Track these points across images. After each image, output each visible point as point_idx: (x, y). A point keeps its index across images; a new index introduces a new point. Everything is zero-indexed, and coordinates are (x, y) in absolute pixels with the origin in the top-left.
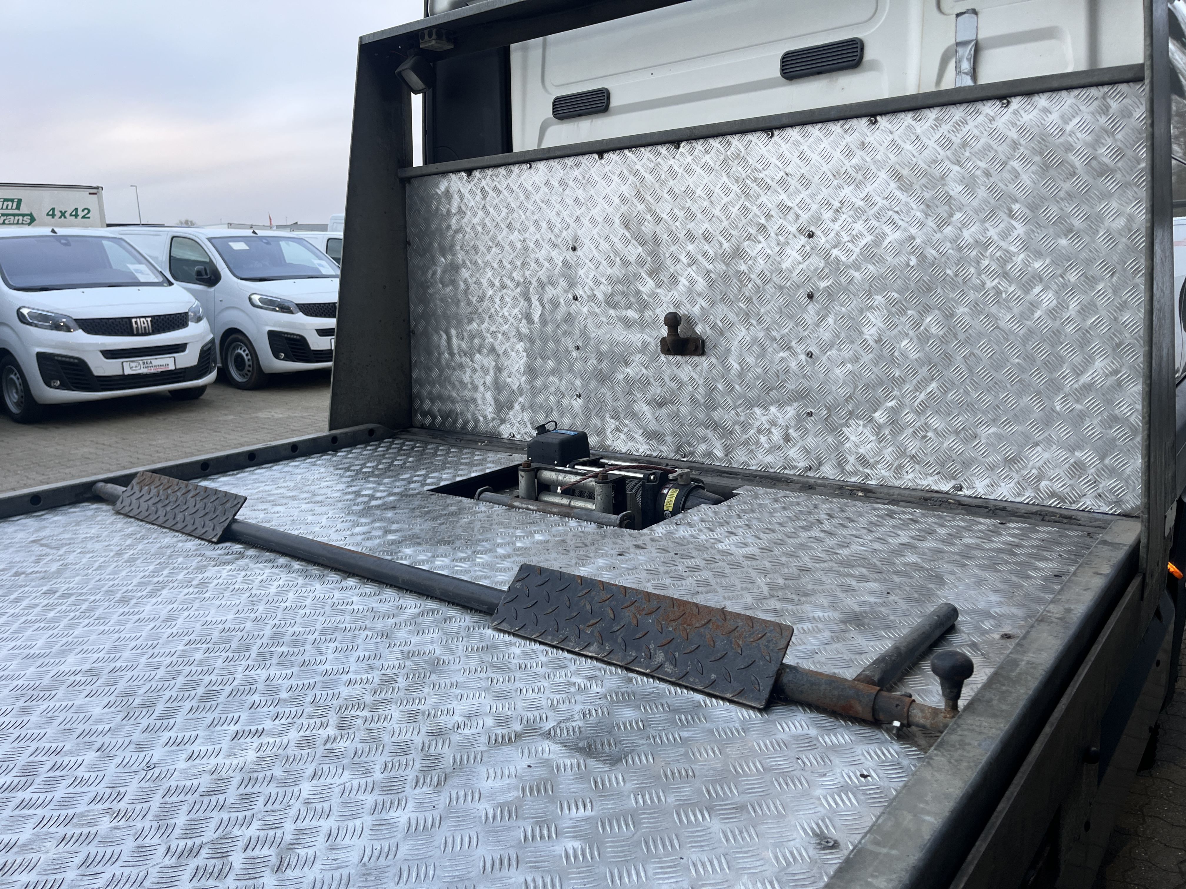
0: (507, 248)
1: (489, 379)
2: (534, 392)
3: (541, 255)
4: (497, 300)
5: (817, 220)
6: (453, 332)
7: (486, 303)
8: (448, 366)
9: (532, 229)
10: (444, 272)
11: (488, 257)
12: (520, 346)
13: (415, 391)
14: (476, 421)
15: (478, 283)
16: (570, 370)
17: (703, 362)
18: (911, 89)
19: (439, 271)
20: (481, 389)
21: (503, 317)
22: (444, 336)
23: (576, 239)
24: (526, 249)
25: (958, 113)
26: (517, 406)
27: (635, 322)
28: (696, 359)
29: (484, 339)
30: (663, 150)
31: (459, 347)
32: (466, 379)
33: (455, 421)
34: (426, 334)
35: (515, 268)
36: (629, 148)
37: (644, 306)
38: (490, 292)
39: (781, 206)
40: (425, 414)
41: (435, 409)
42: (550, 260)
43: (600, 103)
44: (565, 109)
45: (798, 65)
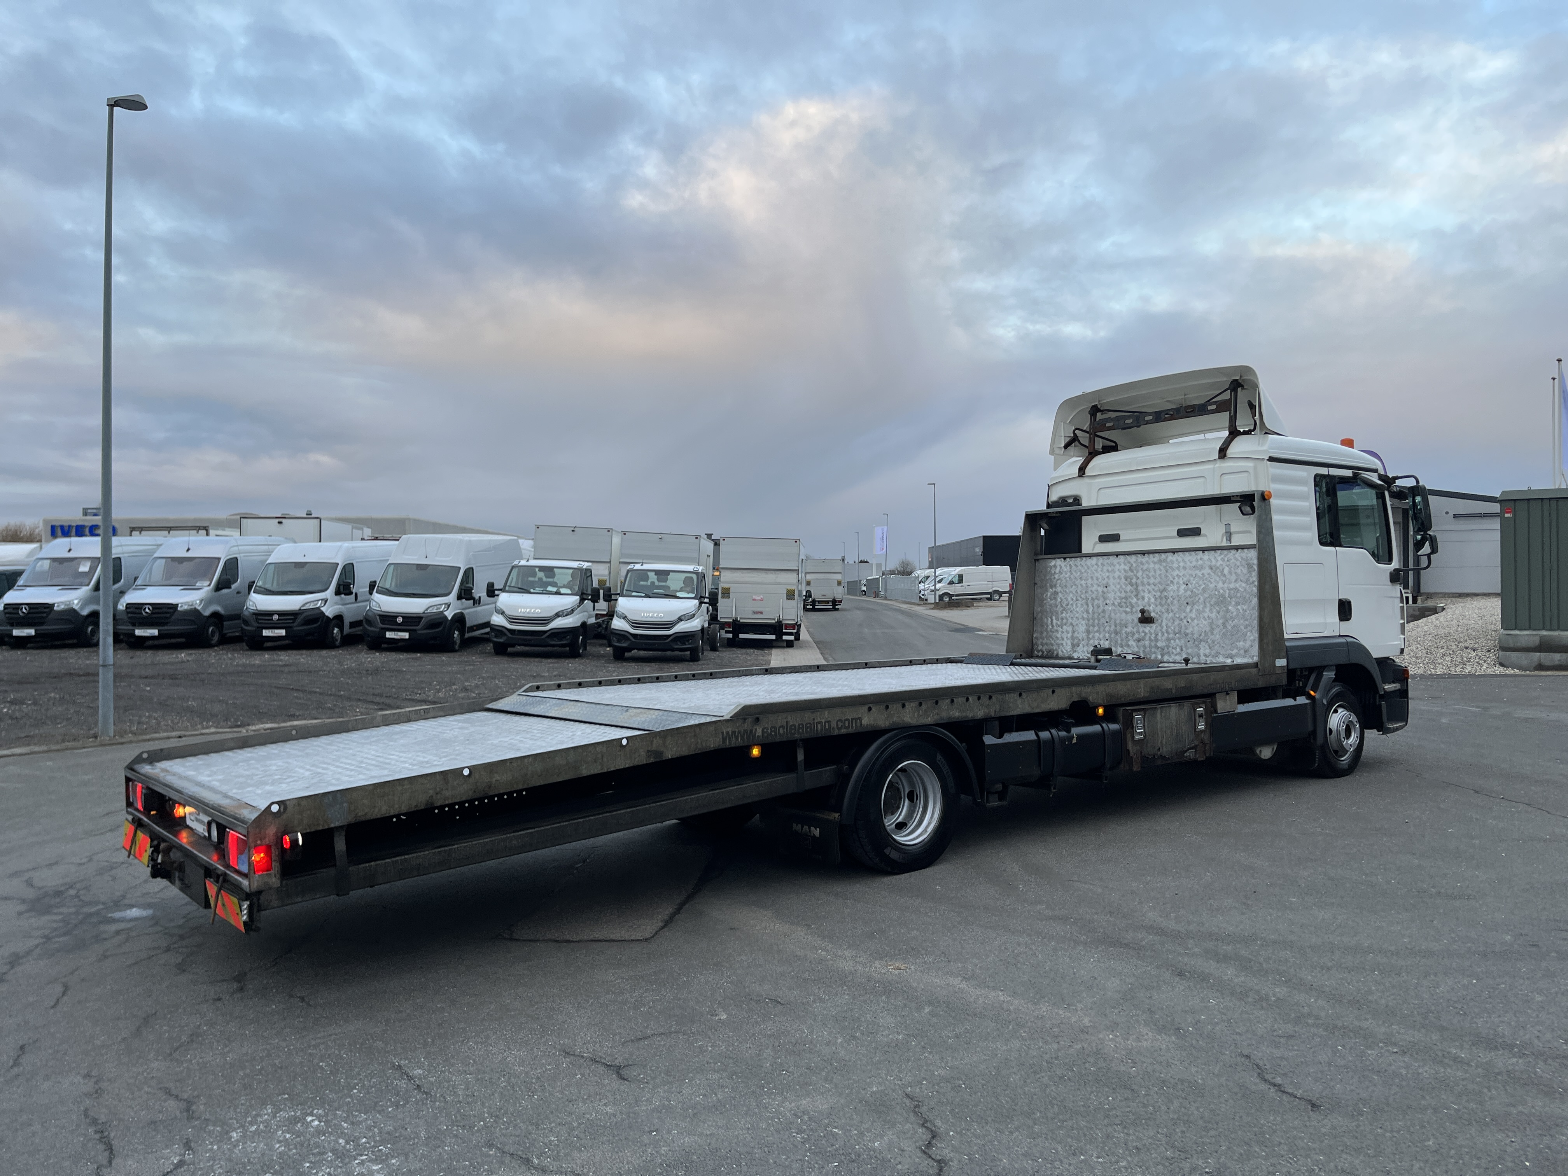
0: (1080, 587)
1: (1069, 635)
2: (1089, 639)
3: (1094, 589)
4: (1074, 606)
5: (1189, 580)
6: (1054, 618)
7: (1070, 606)
8: (1051, 631)
9: (1090, 580)
10: (1051, 595)
11: (1071, 589)
12: (1083, 622)
13: (1034, 642)
14: (1063, 652)
15: (1066, 599)
16: (1104, 630)
17: (1154, 626)
18: (1213, 545)
19: (1049, 594)
20: (1065, 639)
21: (1077, 611)
22: (1050, 619)
23: (1107, 583)
24: (1087, 587)
25: (1225, 552)
26: (1081, 645)
27: (1129, 612)
28: (1151, 625)
29: (1067, 620)
30: (1139, 556)
31: (1057, 624)
32: (1059, 636)
33: (1053, 653)
34: (1041, 619)
35: (1082, 593)
36: (1128, 554)
37: (1133, 607)
38: (1071, 602)
39: (1177, 575)
40: (1038, 651)
41: (1044, 649)
42: (1097, 591)
43: (1115, 538)
44: (1104, 539)
45: (1182, 533)
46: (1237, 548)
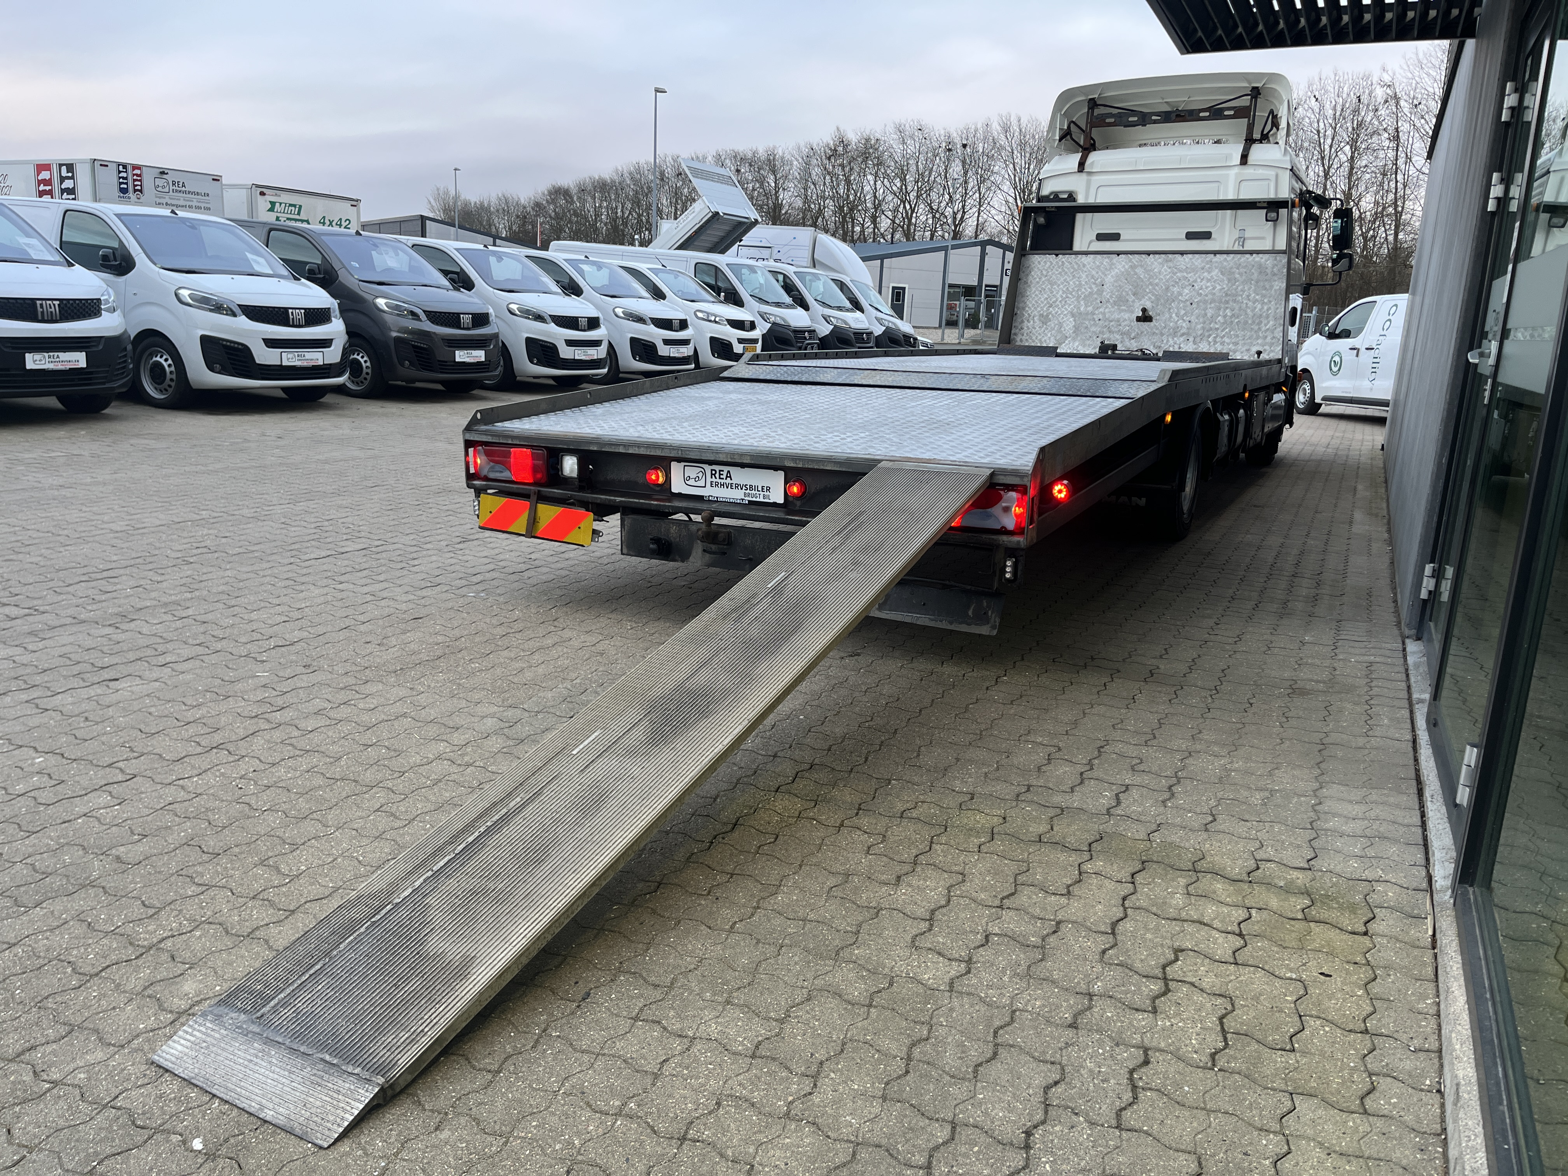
0: (1071, 283)
1: (1054, 332)
2: (1076, 336)
3: (1087, 287)
4: (1063, 302)
5: (1195, 281)
7: (1058, 303)
8: (1033, 327)
9: (1085, 277)
10: (1037, 291)
11: (1061, 286)
12: (1070, 320)
13: (1011, 338)
15: (1054, 296)
16: (1095, 327)
18: (1225, 249)
19: (1034, 290)
20: (1049, 336)
21: (1065, 308)
23: (1104, 282)
24: (1080, 284)
25: (1239, 256)
26: (1066, 342)
27: (1126, 311)
28: (1149, 323)
29: (1054, 317)
30: (1144, 256)
32: (1042, 332)
34: (1023, 315)
35: (1073, 291)
36: (1130, 254)
37: (1130, 306)
38: (1060, 299)
39: (1184, 277)
40: (1019, 345)
41: (1021, 340)
42: (1091, 289)
43: (1115, 237)
44: (1101, 237)
45: (1190, 236)
46: (1251, 253)
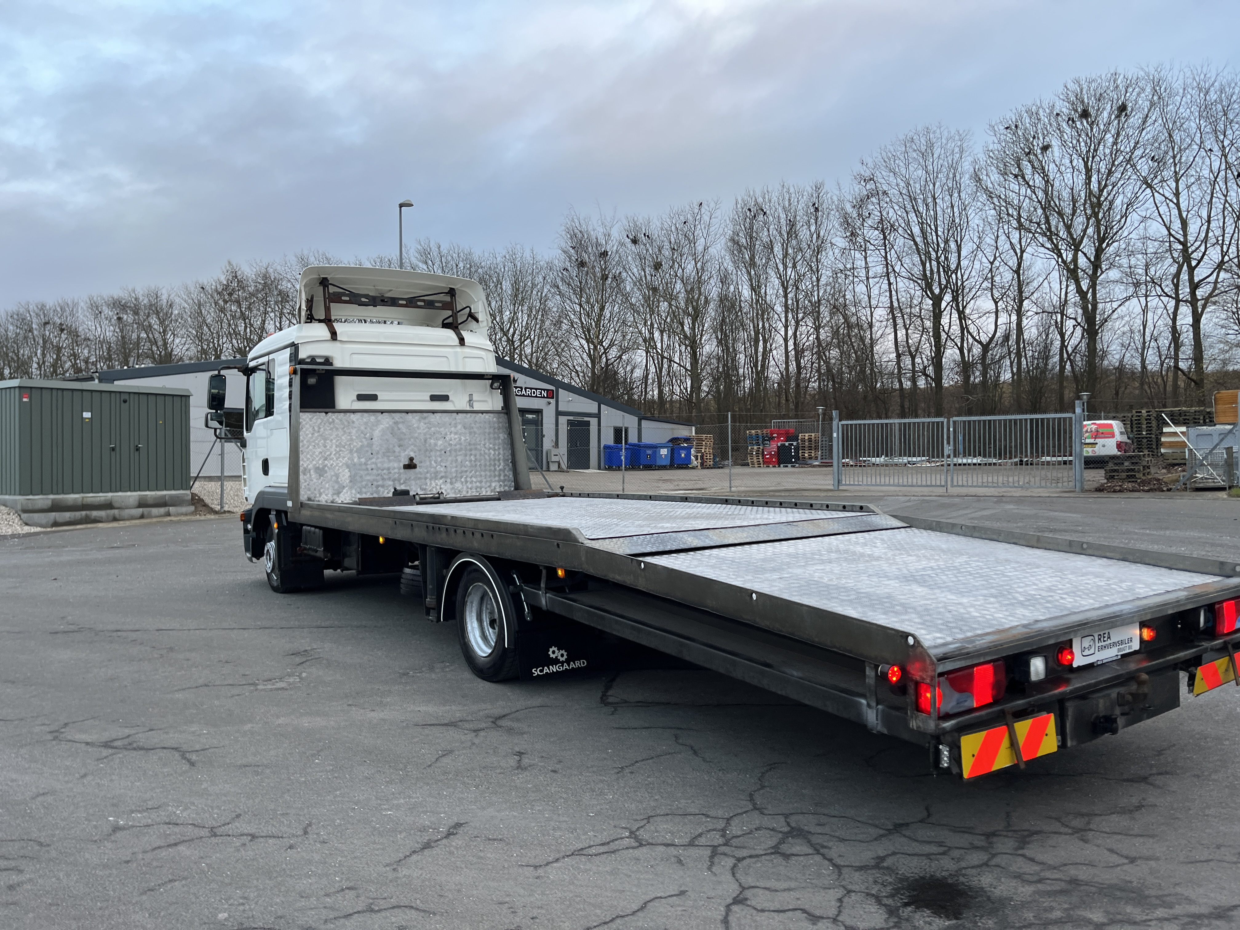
0: (343, 438)
1: (332, 482)
3: (358, 441)
5: (446, 434)
7: (332, 456)
9: (355, 433)
11: (334, 441)
12: (347, 470)
15: (329, 450)
21: (340, 461)
23: (372, 436)
24: (352, 439)
25: (473, 415)
26: (345, 491)
27: (395, 460)
28: (414, 470)
30: (402, 415)
35: (346, 445)
36: (393, 412)
37: (396, 456)
38: (334, 452)
39: (437, 431)
42: (362, 442)
43: (374, 398)
44: (361, 398)
45: (434, 398)
46: (482, 412)
